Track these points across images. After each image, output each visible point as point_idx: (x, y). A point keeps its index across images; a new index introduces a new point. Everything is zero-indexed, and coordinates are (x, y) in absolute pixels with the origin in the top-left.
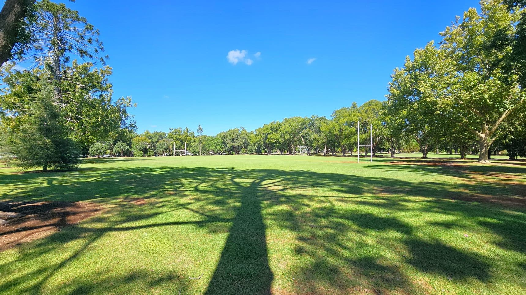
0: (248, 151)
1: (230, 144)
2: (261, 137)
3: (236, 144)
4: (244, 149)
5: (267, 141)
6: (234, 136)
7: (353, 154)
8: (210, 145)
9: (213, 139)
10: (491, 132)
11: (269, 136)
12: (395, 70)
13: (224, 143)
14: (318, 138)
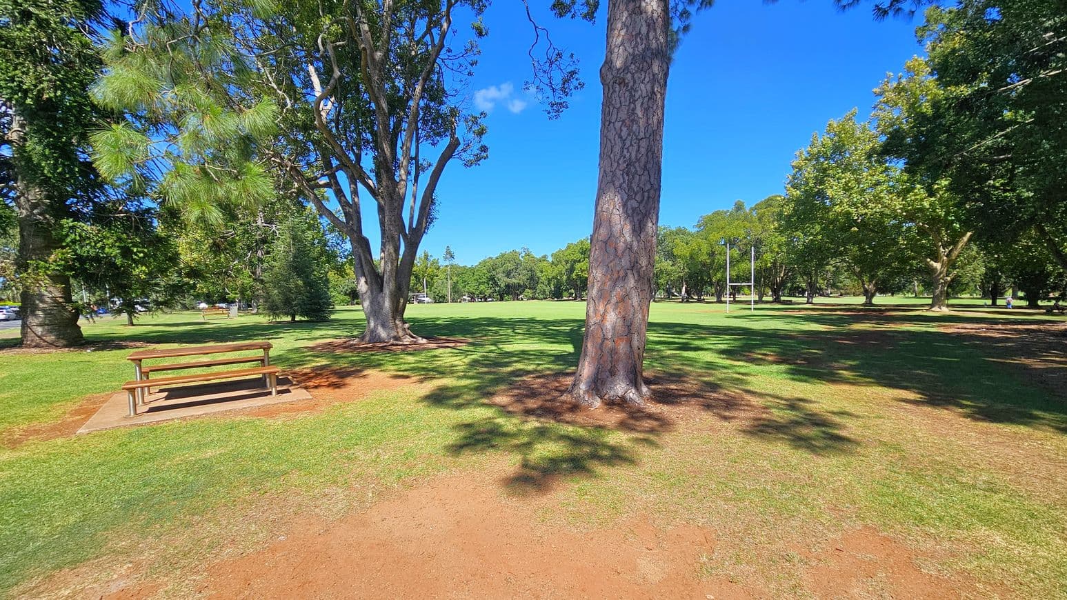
0: (537, 294)
1: (503, 281)
2: (562, 268)
3: (514, 280)
4: (529, 291)
5: (574, 275)
6: (510, 266)
7: (737, 299)
8: (466, 283)
9: (472, 270)
10: (950, 260)
11: (578, 266)
12: (798, 153)
13: (492, 279)
14: (670, 268)
